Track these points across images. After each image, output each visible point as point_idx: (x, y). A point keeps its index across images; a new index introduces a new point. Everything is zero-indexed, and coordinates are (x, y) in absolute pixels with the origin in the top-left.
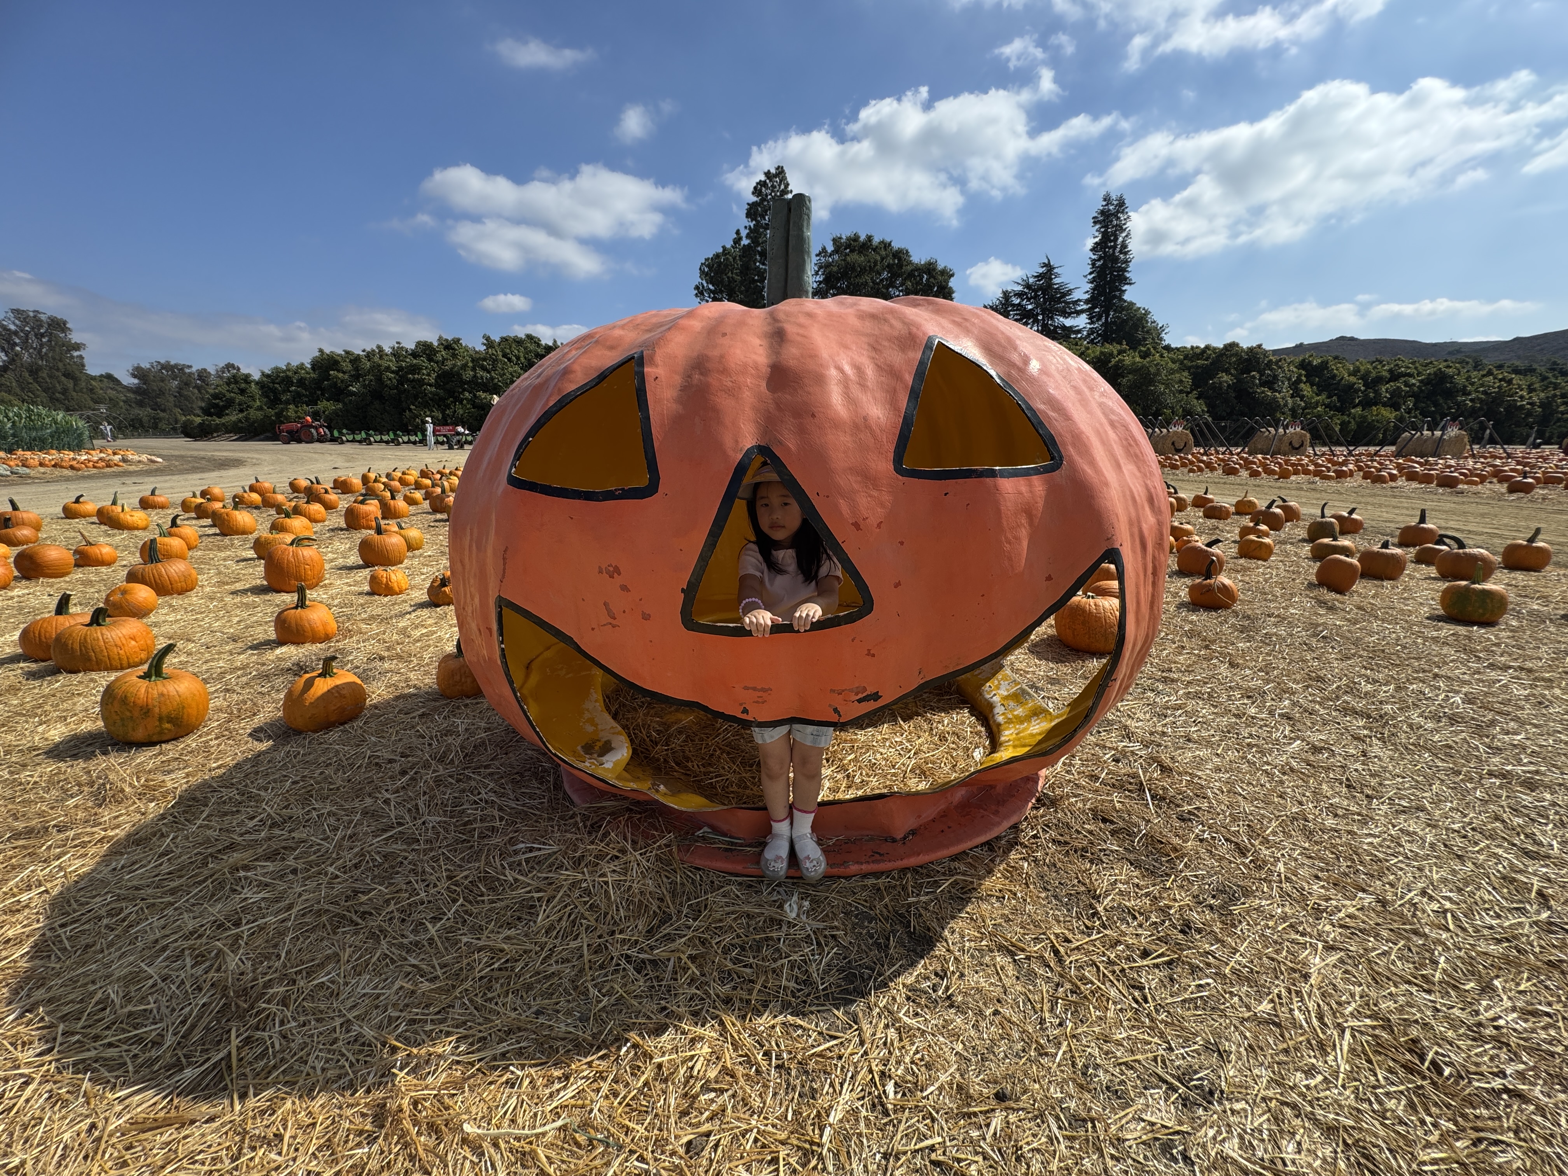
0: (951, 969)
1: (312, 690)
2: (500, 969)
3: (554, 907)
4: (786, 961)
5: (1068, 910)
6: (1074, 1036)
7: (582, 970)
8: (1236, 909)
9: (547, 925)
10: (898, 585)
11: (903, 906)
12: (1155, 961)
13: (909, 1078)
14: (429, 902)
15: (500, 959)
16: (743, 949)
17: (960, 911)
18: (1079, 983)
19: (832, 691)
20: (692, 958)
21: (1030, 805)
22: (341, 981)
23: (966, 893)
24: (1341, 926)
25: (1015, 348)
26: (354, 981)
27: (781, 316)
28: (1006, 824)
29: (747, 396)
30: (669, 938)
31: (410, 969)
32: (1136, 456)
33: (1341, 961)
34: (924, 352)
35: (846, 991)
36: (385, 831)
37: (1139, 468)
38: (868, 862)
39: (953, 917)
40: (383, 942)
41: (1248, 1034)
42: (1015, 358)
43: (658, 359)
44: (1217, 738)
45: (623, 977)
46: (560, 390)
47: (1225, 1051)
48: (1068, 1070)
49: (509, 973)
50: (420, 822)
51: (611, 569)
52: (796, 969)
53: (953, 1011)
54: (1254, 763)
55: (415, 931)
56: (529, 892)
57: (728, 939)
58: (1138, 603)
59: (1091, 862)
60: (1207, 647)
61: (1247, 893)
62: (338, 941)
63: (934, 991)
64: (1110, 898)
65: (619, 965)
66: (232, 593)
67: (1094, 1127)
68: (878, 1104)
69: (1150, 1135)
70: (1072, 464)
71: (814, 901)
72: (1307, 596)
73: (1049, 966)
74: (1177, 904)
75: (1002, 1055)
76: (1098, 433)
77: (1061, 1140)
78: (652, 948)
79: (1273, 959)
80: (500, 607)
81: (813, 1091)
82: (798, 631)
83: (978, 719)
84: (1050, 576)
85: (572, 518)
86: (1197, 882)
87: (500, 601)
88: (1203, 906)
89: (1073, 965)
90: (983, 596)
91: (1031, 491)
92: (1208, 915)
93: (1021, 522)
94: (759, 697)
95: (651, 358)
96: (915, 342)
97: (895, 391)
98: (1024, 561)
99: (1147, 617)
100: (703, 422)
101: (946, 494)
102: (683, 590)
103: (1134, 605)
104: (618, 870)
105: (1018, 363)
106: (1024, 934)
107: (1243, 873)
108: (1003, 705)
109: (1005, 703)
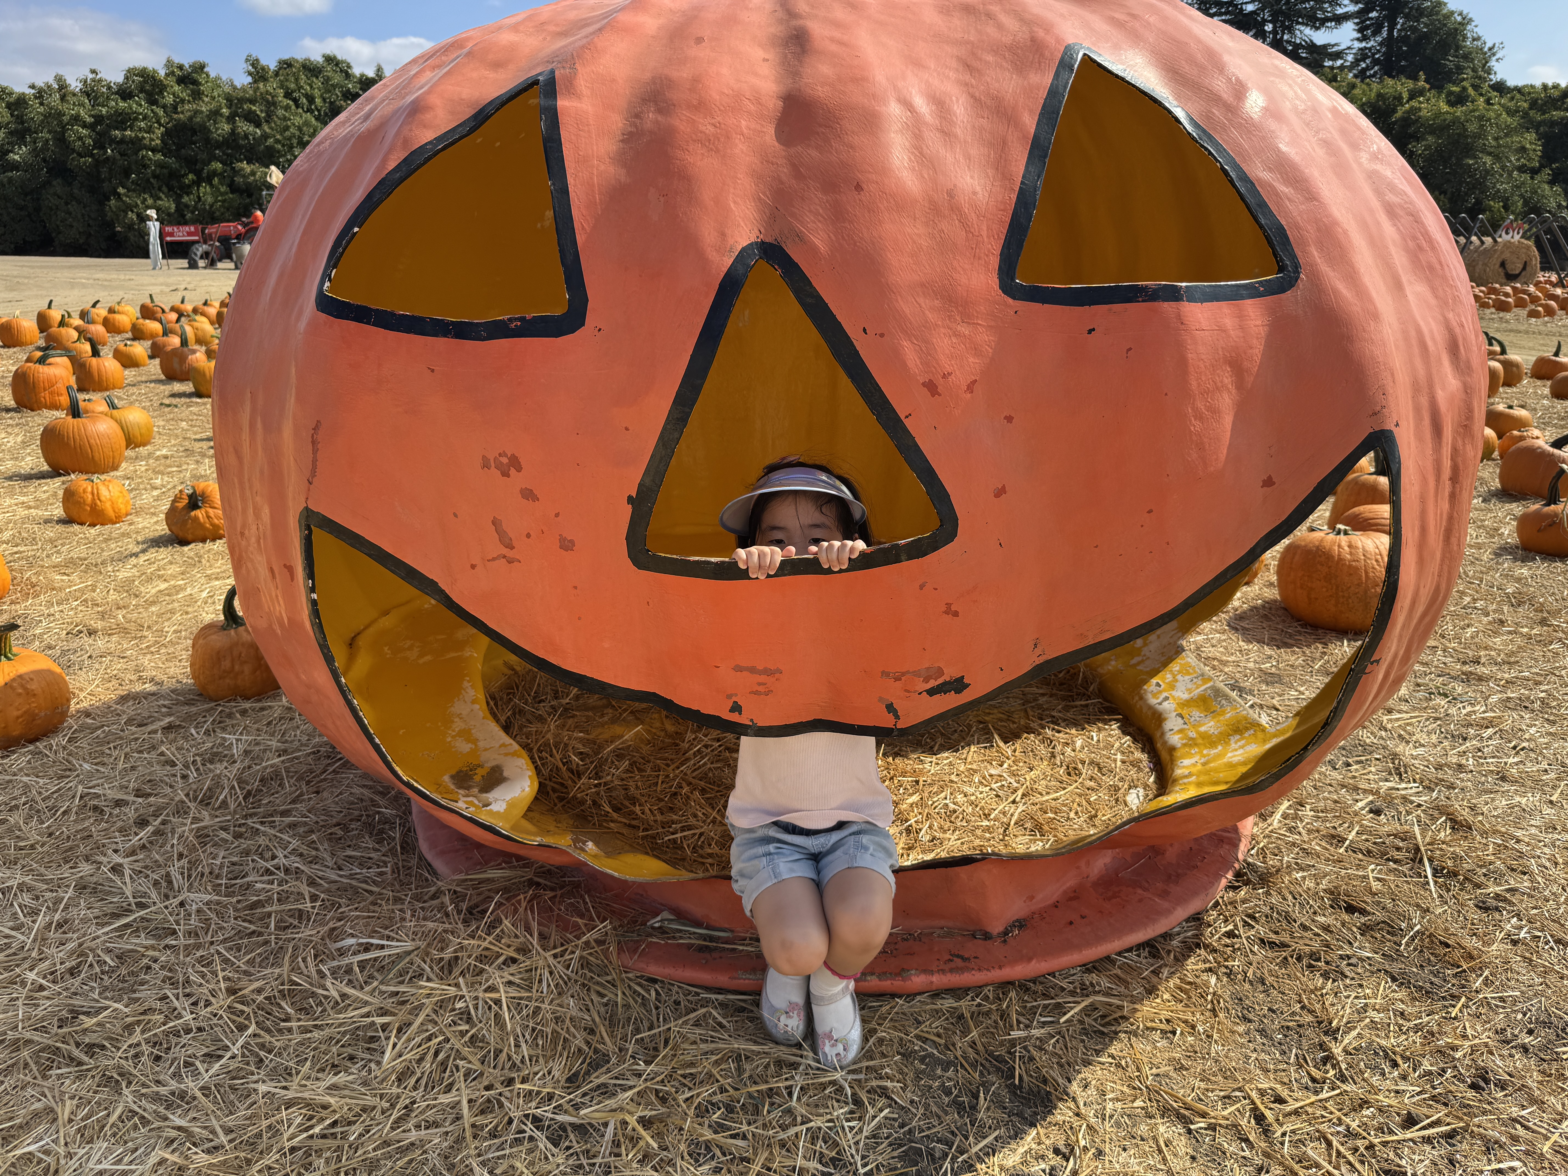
0: (1082, 1143)
2: (324, 1137)
3: (409, 1040)
4: (804, 1127)
5: (1283, 1053)
7: (460, 1140)
9: (399, 1068)
10: (999, 493)
11: (1002, 1043)
12: (1426, 1133)
14: (200, 1029)
15: (322, 1120)
16: (730, 1109)
17: (1098, 1053)
18: (1296, 1167)
19: (885, 674)
20: (646, 1123)
21: (1224, 882)
22: (62, 1151)
23: (1109, 1024)
25: (1220, 68)
26: (82, 1152)
28: (1182, 913)
29: (741, 150)
30: (605, 1092)
31: (174, 1133)
32: (1431, 268)
34: (1057, 75)
36: (116, 916)
37: (1433, 290)
38: (943, 971)
39: (1087, 1063)
40: (126, 1091)
42: (1220, 85)
43: (582, 83)
44: (1552, 775)
45: (530, 1151)
46: (406, 141)
49: (338, 1142)
50: (176, 902)
51: (505, 460)
52: (820, 1142)
55: (176, 1075)
56: (367, 1015)
57: (705, 1092)
58: (1423, 530)
59: (1326, 976)
60: (1543, 622)
62: (51, 1089)
64: (1354, 1033)
65: (522, 1131)
70: (1316, 278)
73: (1246, 1140)
74: (1467, 1044)
76: (1364, 226)
78: (577, 1107)
80: (308, 528)
82: (829, 571)
83: (1135, 740)
84: (1270, 478)
85: (433, 371)
86: (1504, 1008)
87: (308, 517)
88: (1512, 1047)
89: (1287, 1139)
90: (1150, 512)
91: (1241, 328)
92: (1519, 1061)
93: (1222, 382)
94: (760, 684)
95: (570, 82)
96: (1042, 55)
97: (1004, 143)
98: (1225, 452)
99: (1438, 555)
100: (662, 199)
101: (1090, 331)
102: (630, 499)
103: (1417, 533)
104: (517, 981)
105: (1225, 96)
106: (1207, 1090)
108: (1180, 716)
109: (1184, 712)
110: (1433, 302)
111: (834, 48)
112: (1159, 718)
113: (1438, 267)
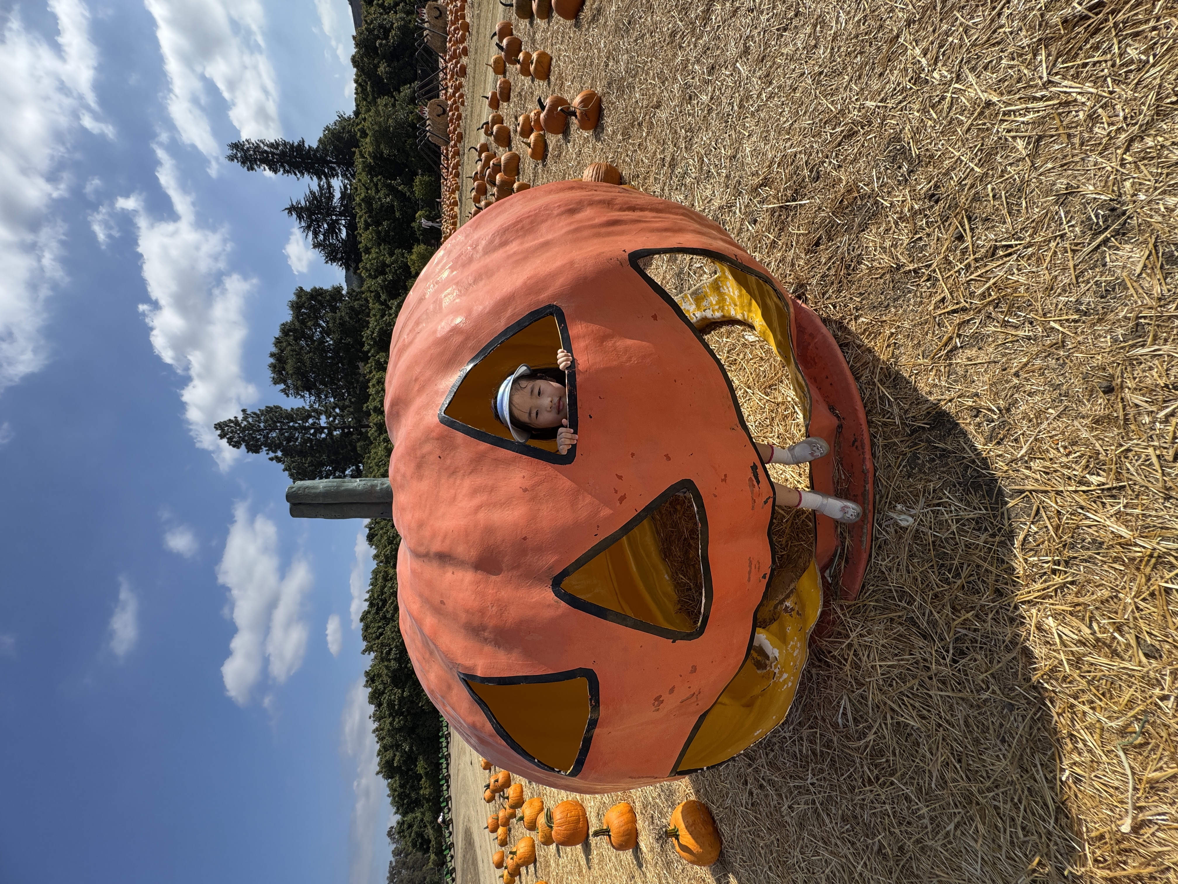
0: (970, 402)
1: (690, 846)
5: (910, 292)
6: (1045, 315)
8: (914, 151)
10: (668, 458)
11: (903, 429)
12: (968, 231)
13: (1084, 462)
17: (908, 382)
18: (988, 300)
19: (754, 508)
21: (803, 305)
23: (889, 374)
24: (936, 64)
27: (422, 548)
28: (824, 330)
29: (504, 594)
33: (973, 69)
34: (457, 430)
35: (990, 492)
38: (863, 453)
39: (915, 390)
41: (1050, 165)
42: (455, 341)
43: (467, 662)
44: (733, 132)
47: (1067, 189)
48: (1081, 327)
49: (964, 756)
51: (656, 703)
53: (1013, 410)
54: (759, 106)
56: (886, 724)
57: (934, 578)
59: (859, 263)
61: (897, 138)
63: (993, 421)
64: (900, 257)
65: (959, 670)
66: (590, 868)
67: (1145, 317)
68: (1113, 492)
69: (1158, 271)
70: (555, 296)
71: (898, 499)
72: (587, 30)
73: (969, 321)
74: (909, 201)
75: (1061, 378)
76: (518, 264)
77: (1156, 347)
79: (969, 129)
81: (1094, 541)
84: (652, 316)
89: (969, 300)
90: (675, 381)
91: (584, 337)
93: (612, 347)
94: (755, 567)
95: (466, 667)
96: (447, 436)
97: (497, 459)
100: (531, 634)
101: (591, 417)
102: (674, 642)
104: (867, 653)
105: (461, 339)
106: (933, 333)
107: (875, 137)
108: (704, 311)
109: (703, 309)
110: (549, 222)
111: (448, 542)
112: (704, 319)
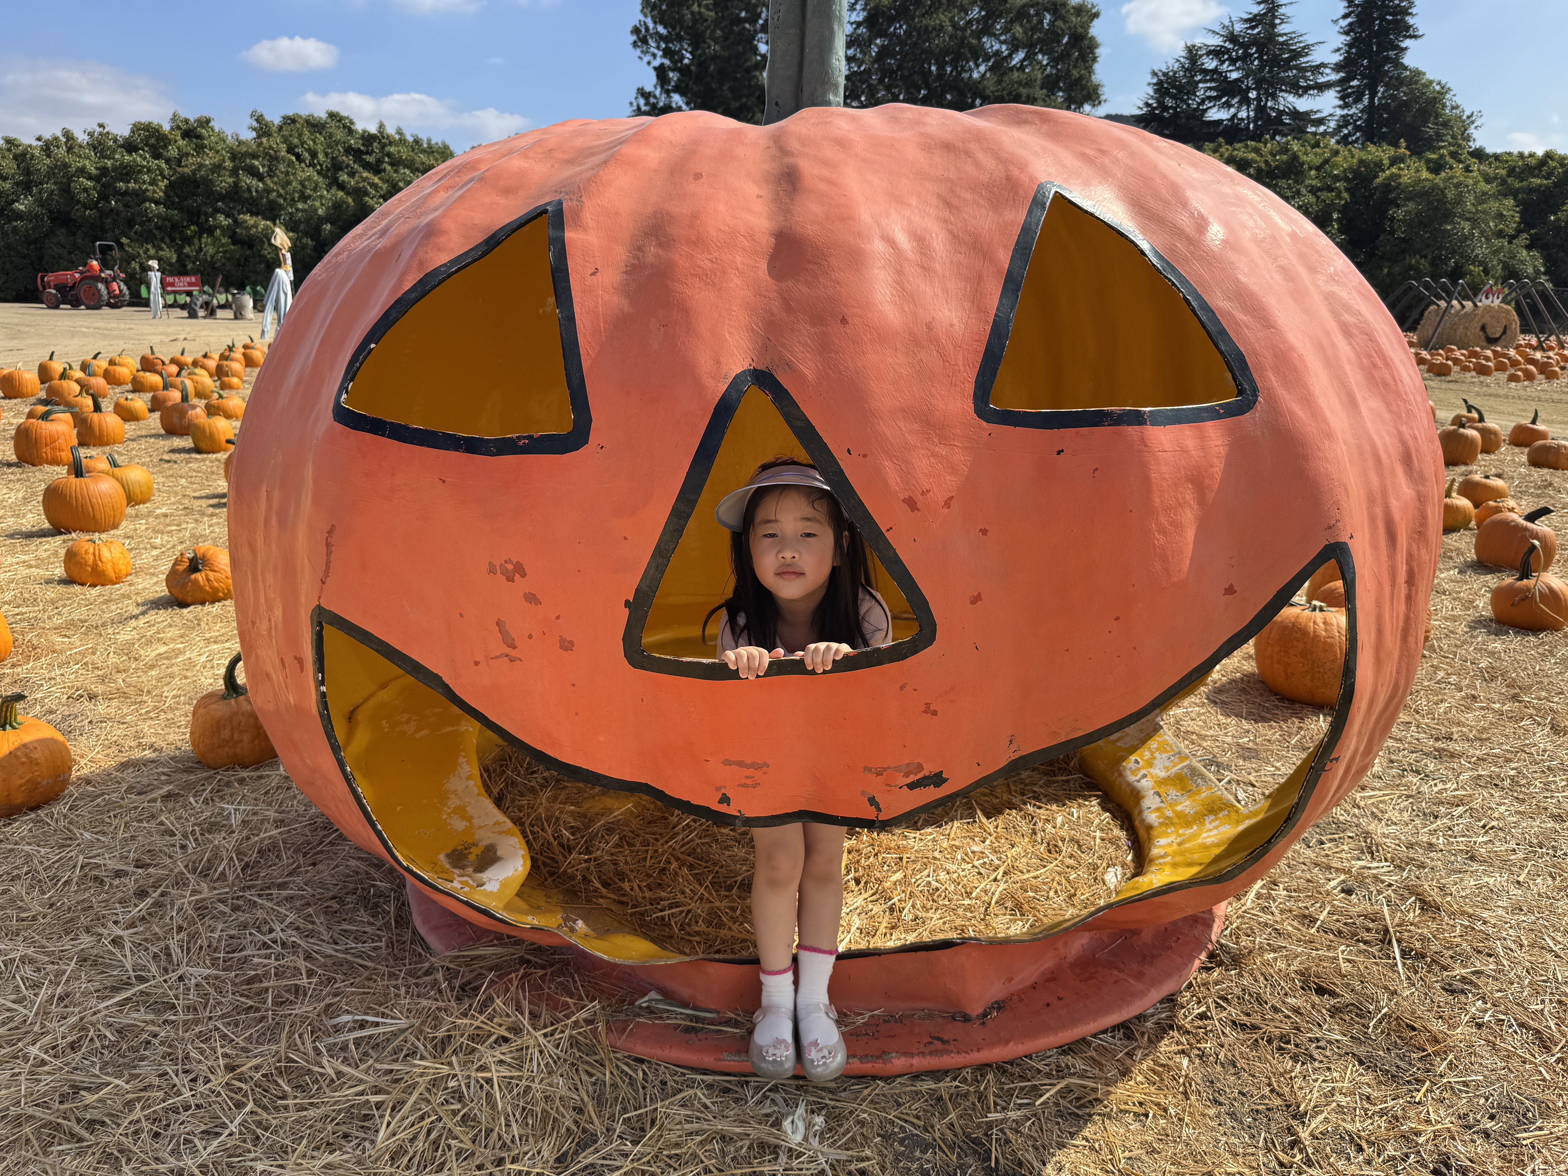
3: (403, 1119)
5: (1252, 1137)
8: (1526, 1137)
9: (393, 1147)
10: (976, 599)
11: (979, 1126)
14: (198, 1106)
17: (1072, 1135)
19: (868, 769)
21: (1197, 963)
23: (1083, 1106)
25: (1184, 204)
27: (794, 145)
28: (1156, 995)
29: (735, 282)
32: (1385, 384)
34: (1030, 212)
36: (116, 989)
37: (1388, 405)
38: (922, 1054)
39: (1061, 1146)
42: (1183, 220)
43: (588, 216)
46: (421, 263)
50: (174, 976)
51: (510, 567)
55: (175, 1152)
58: (1380, 632)
59: (1295, 1058)
60: (1515, 698)
61: (1547, 1111)
62: (53, 1166)
64: (1321, 1118)
70: (1273, 401)
71: (835, 1118)
74: (1430, 1129)
76: (1320, 347)
80: (320, 624)
82: (813, 672)
83: (1114, 817)
84: (1231, 586)
85: (444, 482)
86: (1467, 1092)
87: (319, 614)
88: (1474, 1133)
90: (1117, 619)
91: (1203, 448)
92: (1481, 1147)
93: (1184, 498)
94: (747, 777)
95: (577, 214)
96: (1016, 193)
97: (980, 278)
98: (1188, 563)
99: (1396, 654)
100: (662, 329)
101: (1059, 452)
102: (627, 604)
103: (1373, 636)
104: (509, 1060)
105: (1187, 230)
107: (1544, 1080)
108: (1158, 794)
109: (1161, 791)
111: (823, 186)
112: (1137, 795)
113: (1391, 382)
